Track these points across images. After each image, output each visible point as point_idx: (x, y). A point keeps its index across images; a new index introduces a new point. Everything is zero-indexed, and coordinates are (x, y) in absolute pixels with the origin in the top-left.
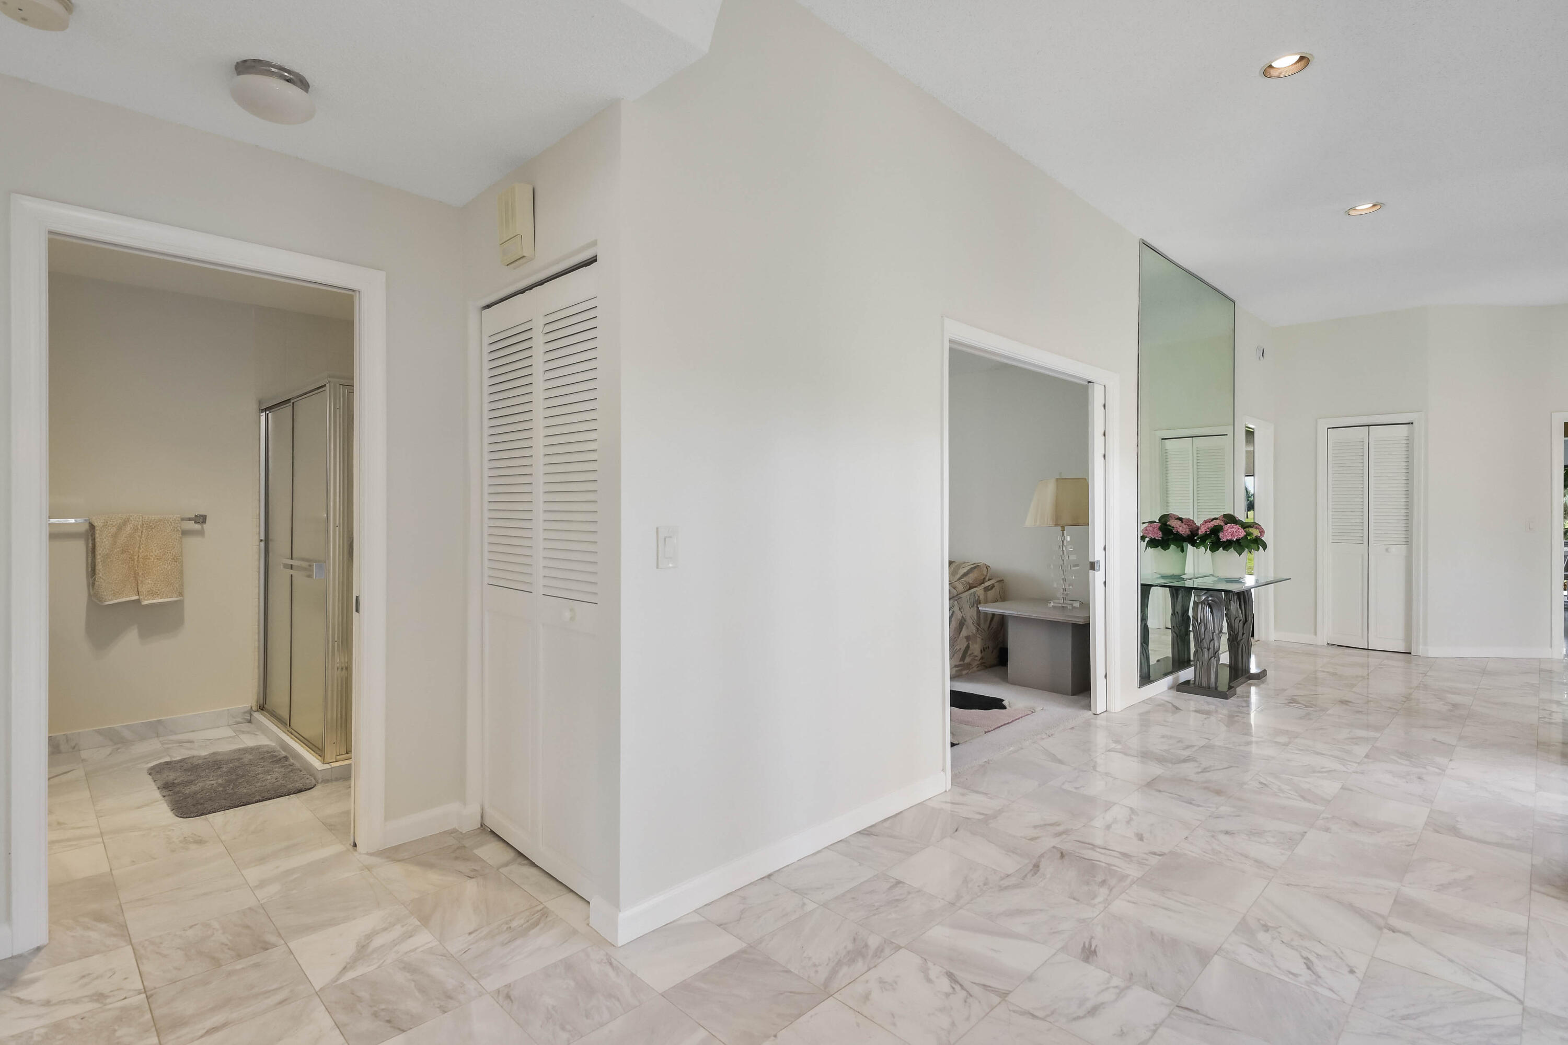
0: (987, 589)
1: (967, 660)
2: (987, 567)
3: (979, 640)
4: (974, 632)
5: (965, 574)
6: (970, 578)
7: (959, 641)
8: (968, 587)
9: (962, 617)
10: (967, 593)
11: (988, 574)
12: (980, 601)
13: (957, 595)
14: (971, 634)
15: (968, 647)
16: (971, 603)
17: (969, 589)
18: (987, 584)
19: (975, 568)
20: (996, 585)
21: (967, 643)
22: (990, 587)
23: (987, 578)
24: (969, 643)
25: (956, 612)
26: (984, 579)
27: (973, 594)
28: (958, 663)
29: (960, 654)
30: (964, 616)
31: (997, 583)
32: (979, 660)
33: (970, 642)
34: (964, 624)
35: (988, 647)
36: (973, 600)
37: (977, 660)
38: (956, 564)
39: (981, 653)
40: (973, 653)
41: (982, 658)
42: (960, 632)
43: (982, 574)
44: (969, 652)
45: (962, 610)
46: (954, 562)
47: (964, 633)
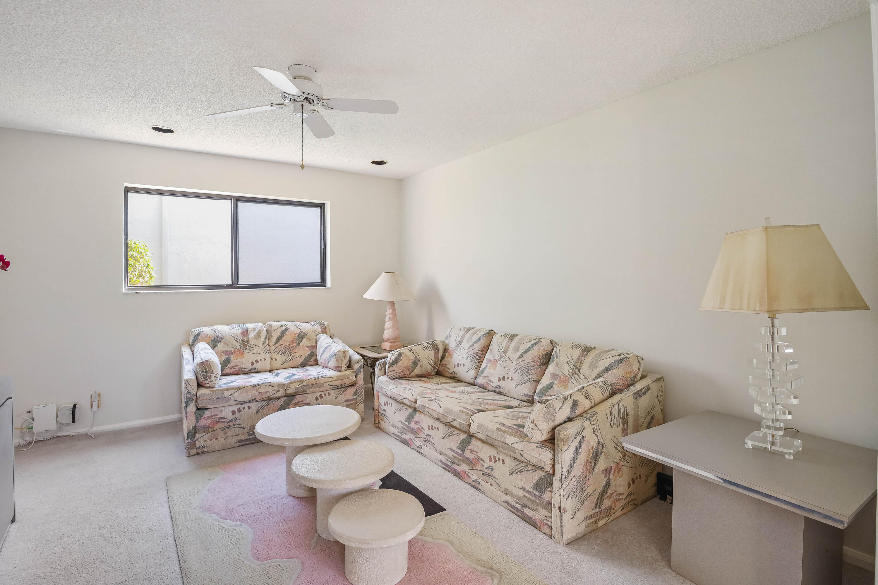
0: (637, 395)
1: (607, 503)
2: (639, 359)
3: (625, 470)
4: (618, 460)
5: (607, 370)
6: (613, 377)
7: (592, 479)
8: (609, 391)
9: (599, 443)
10: (606, 405)
11: (641, 369)
12: (627, 413)
13: (592, 407)
14: (612, 465)
15: (607, 485)
16: (612, 419)
17: (612, 395)
18: (639, 386)
19: (621, 361)
20: (651, 386)
21: (606, 479)
22: (643, 391)
23: (639, 377)
24: (609, 479)
25: (587, 438)
26: (635, 377)
27: (616, 406)
28: (589, 514)
29: (594, 499)
30: (601, 440)
31: (654, 384)
32: (626, 498)
33: (611, 477)
34: (600, 453)
35: (640, 476)
36: (616, 413)
37: (622, 499)
38: (597, 352)
39: (629, 487)
40: (615, 491)
41: (631, 494)
42: (595, 465)
43: (632, 371)
44: (610, 492)
45: (598, 433)
46: (593, 348)
47: (602, 464)
